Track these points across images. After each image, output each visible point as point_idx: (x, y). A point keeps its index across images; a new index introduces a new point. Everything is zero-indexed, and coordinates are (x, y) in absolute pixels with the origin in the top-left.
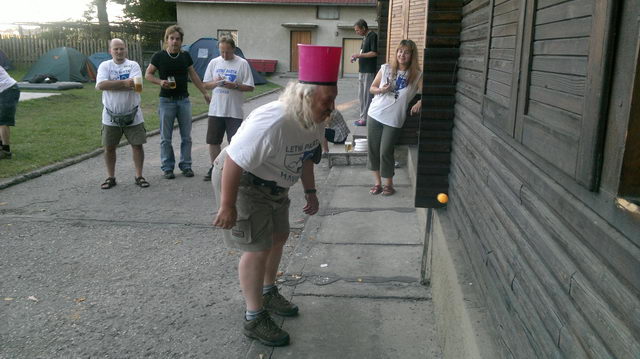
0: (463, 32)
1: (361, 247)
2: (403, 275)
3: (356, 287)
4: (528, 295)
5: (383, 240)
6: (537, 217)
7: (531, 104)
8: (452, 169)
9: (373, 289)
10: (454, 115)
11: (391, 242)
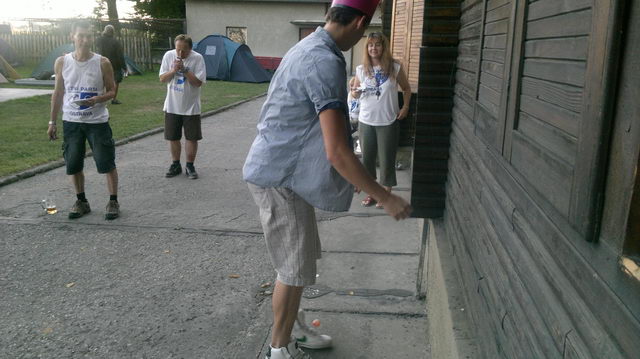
0: (462, 30)
1: (356, 256)
2: (398, 287)
3: (347, 300)
4: (519, 341)
5: (380, 248)
6: (530, 250)
7: (521, 117)
8: (449, 177)
9: (365, 303)
10: (452, 120)
11: (388, 251)
